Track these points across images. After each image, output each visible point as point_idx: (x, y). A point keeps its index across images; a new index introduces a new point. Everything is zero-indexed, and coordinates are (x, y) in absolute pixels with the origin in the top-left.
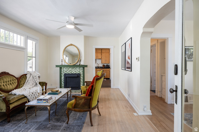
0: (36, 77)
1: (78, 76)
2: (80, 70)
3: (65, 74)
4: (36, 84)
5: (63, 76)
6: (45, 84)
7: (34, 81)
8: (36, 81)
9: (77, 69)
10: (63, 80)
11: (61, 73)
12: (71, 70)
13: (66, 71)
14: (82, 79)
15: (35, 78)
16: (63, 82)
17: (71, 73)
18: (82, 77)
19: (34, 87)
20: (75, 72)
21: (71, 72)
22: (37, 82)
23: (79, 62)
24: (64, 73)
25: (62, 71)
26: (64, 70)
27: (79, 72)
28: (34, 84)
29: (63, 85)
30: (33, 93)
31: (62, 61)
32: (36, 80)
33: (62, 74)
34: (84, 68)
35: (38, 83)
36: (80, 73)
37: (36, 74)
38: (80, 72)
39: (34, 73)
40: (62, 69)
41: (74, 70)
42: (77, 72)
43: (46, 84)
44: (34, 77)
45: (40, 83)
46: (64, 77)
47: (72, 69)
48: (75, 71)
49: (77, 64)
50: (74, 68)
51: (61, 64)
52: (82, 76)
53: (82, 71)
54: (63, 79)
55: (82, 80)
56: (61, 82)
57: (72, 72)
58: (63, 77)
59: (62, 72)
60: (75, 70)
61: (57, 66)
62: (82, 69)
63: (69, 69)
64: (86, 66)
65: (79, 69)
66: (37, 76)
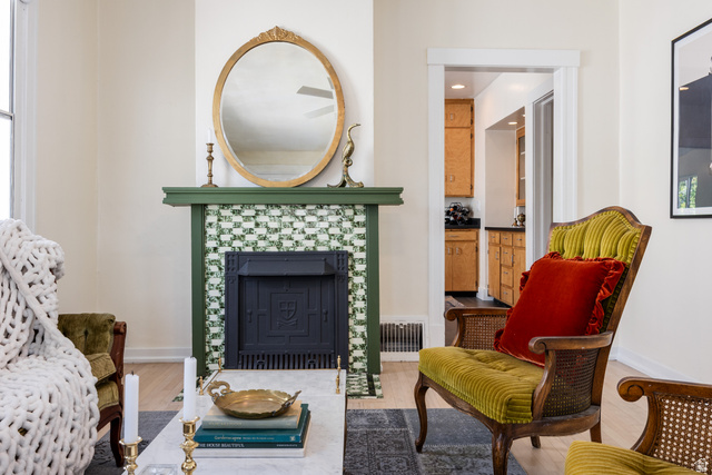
0: (29, 276)
1: (328, 273)
2: (347, 225)
3: (234, 259)
4: (37, 334)
5: (214, 268)
6: (109, 337)
7: (20, 310)
8: (34, 304)
9: (321, 219)
10: (215, 305)
11: (205, 252)
12: (274, 225)
13: (238, 232)
14: (361, 293)
15: (23, 280)
16: (214, 318)
17: (279, 245)
18: (359, 280)
19: (23, 361)
20: (310, 244)
21: (275, 237)
22: (43, 317)
23: (339, 164)
24: (222, 250)
25: (212, 231)
26: (225, 225)
27: (335, 244)
28: (21, 333)
29: (218, 342)
30: (23, 431)
31: (210, 159)
32: (30, 295)
33: (212, 256)
34: (372, 209)
35: (51, 326)
36: (349, 249)
37: (28, 246)
38: (347, 237)
39: (15, 240)
40: (211, 219)
41: (299, 225)
42: (323, 237)
43: (120, 332)
44: (16, 274)
45: (67, 325)
46: (228, 279)
47: (286, 219)
48: (309, 231)
49: (322, 184)
50: (300, 212)
51: (205, 181)
52: (360, 267)
53: (362, 231)
54: (214, 293)
55: (360, 304)
56: (204, 318)
57: (287, 244)
58: (216, 281)
59: (210, 244)
60: (311, 225)
61: (174, 196)
62: (361, 218)
63: (262, 219)
64: (393, 196)
65: (334, 219)
66: (44, 263)
